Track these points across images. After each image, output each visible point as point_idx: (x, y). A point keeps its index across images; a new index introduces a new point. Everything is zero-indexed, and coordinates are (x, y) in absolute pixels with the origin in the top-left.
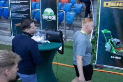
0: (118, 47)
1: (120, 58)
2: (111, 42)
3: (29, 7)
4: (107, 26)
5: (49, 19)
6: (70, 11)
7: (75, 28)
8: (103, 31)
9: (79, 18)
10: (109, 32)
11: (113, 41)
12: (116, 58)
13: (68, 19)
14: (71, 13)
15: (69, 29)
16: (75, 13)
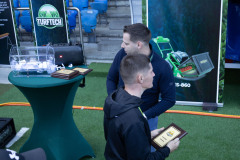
0: (184, 65)
1: (188, 85)
2: (171, 57)
3: (8, 5)
4: (162, 29)
5: (49, 25)
6: (87, 7)
7: (99, 39)
8: (155, 40)
9: (103, 20)
10: (167, 40)
11: (174, 56)
12: (183, 85)
13: (86, 23)
14: (90, 12)
15: (89, 42)
16: (96, 12)
